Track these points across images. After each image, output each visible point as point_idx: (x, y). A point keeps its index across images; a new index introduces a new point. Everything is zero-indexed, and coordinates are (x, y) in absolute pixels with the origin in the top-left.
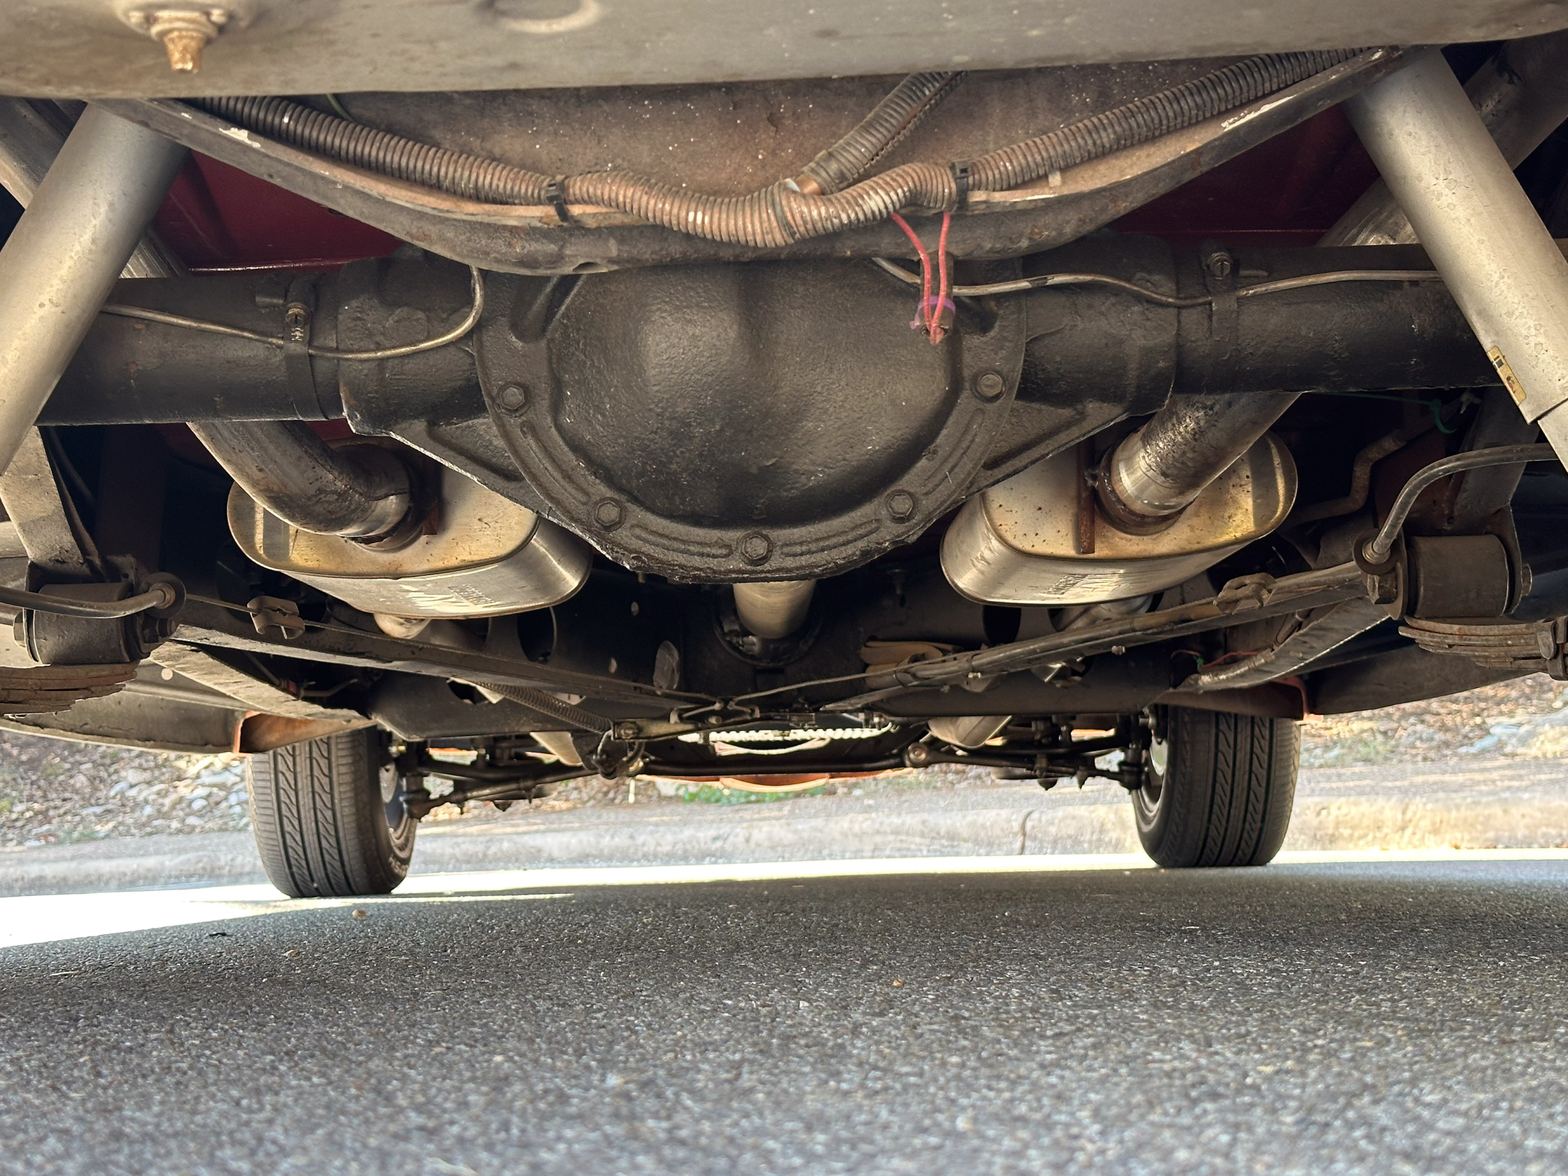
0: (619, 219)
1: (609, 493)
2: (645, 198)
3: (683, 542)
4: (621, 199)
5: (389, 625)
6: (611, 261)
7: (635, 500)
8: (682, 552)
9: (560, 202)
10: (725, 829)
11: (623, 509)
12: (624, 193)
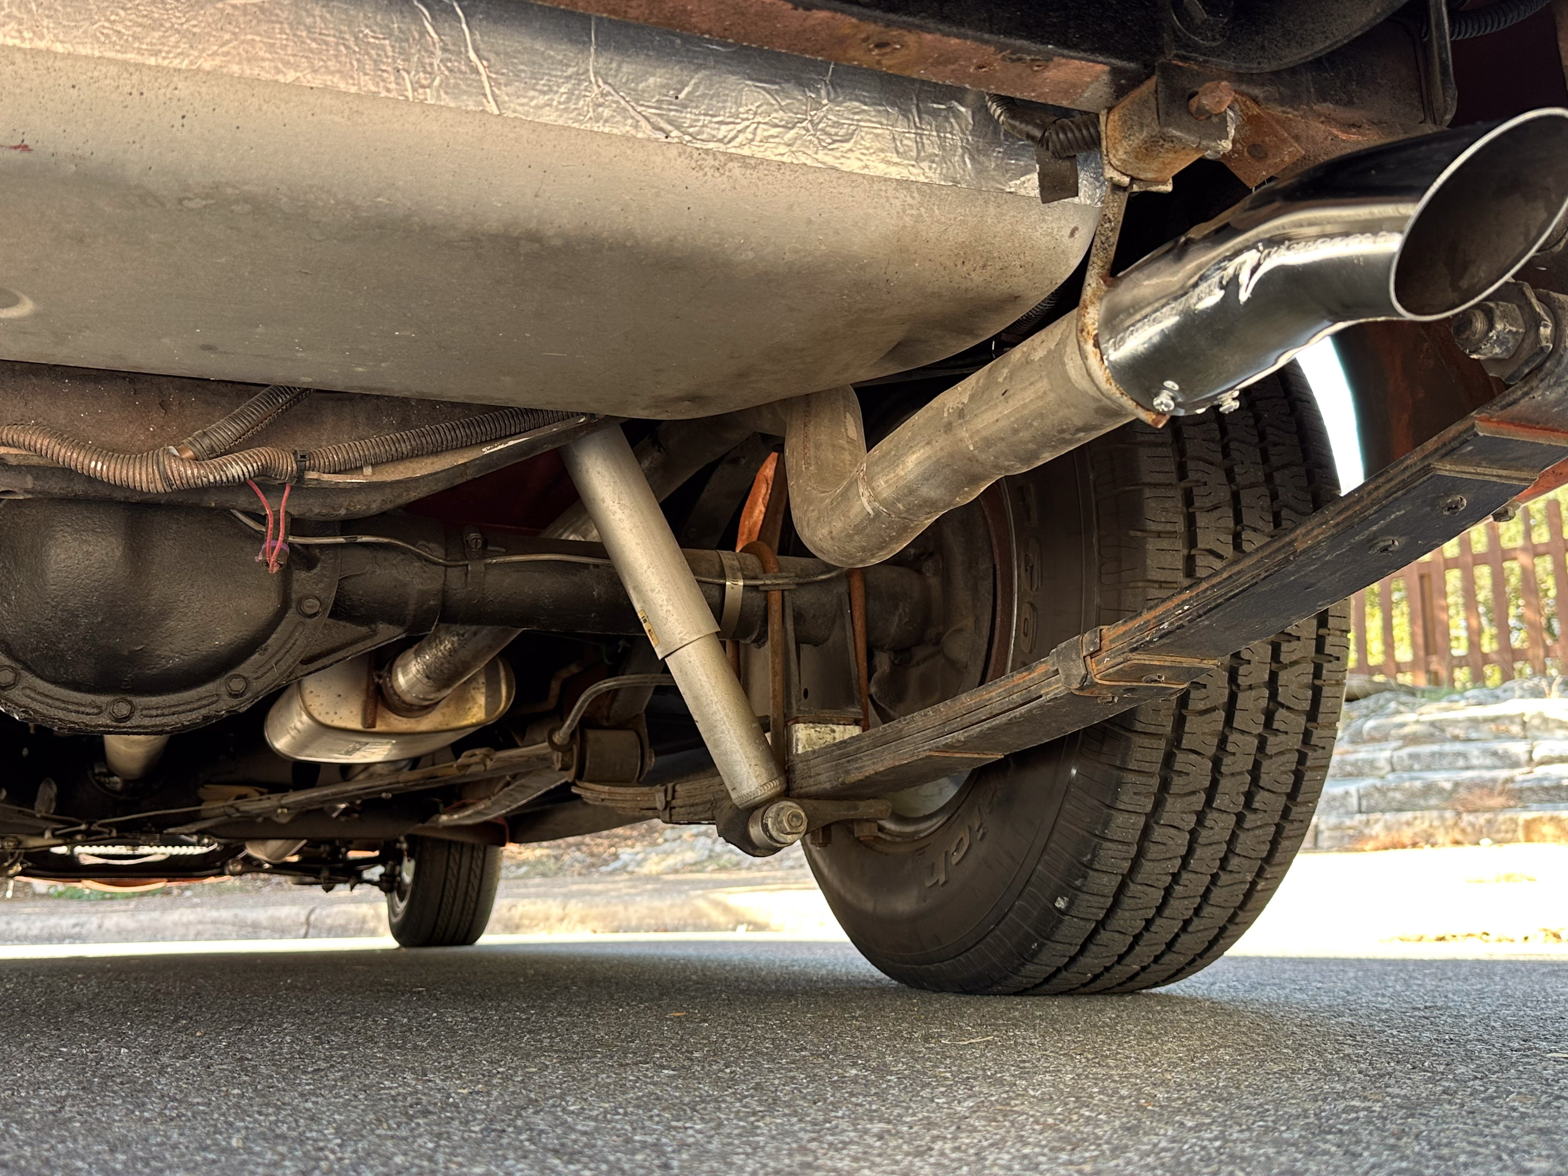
0: (35, 460)
1: (7, 662)
2: (58, 447)
3: (64, 702)
4: (38, 446)
6: (27, 491)
7: (28, 669)
8: (62, 709)
10: (83, 918)
11: (17, 675)
12: (42, 442)
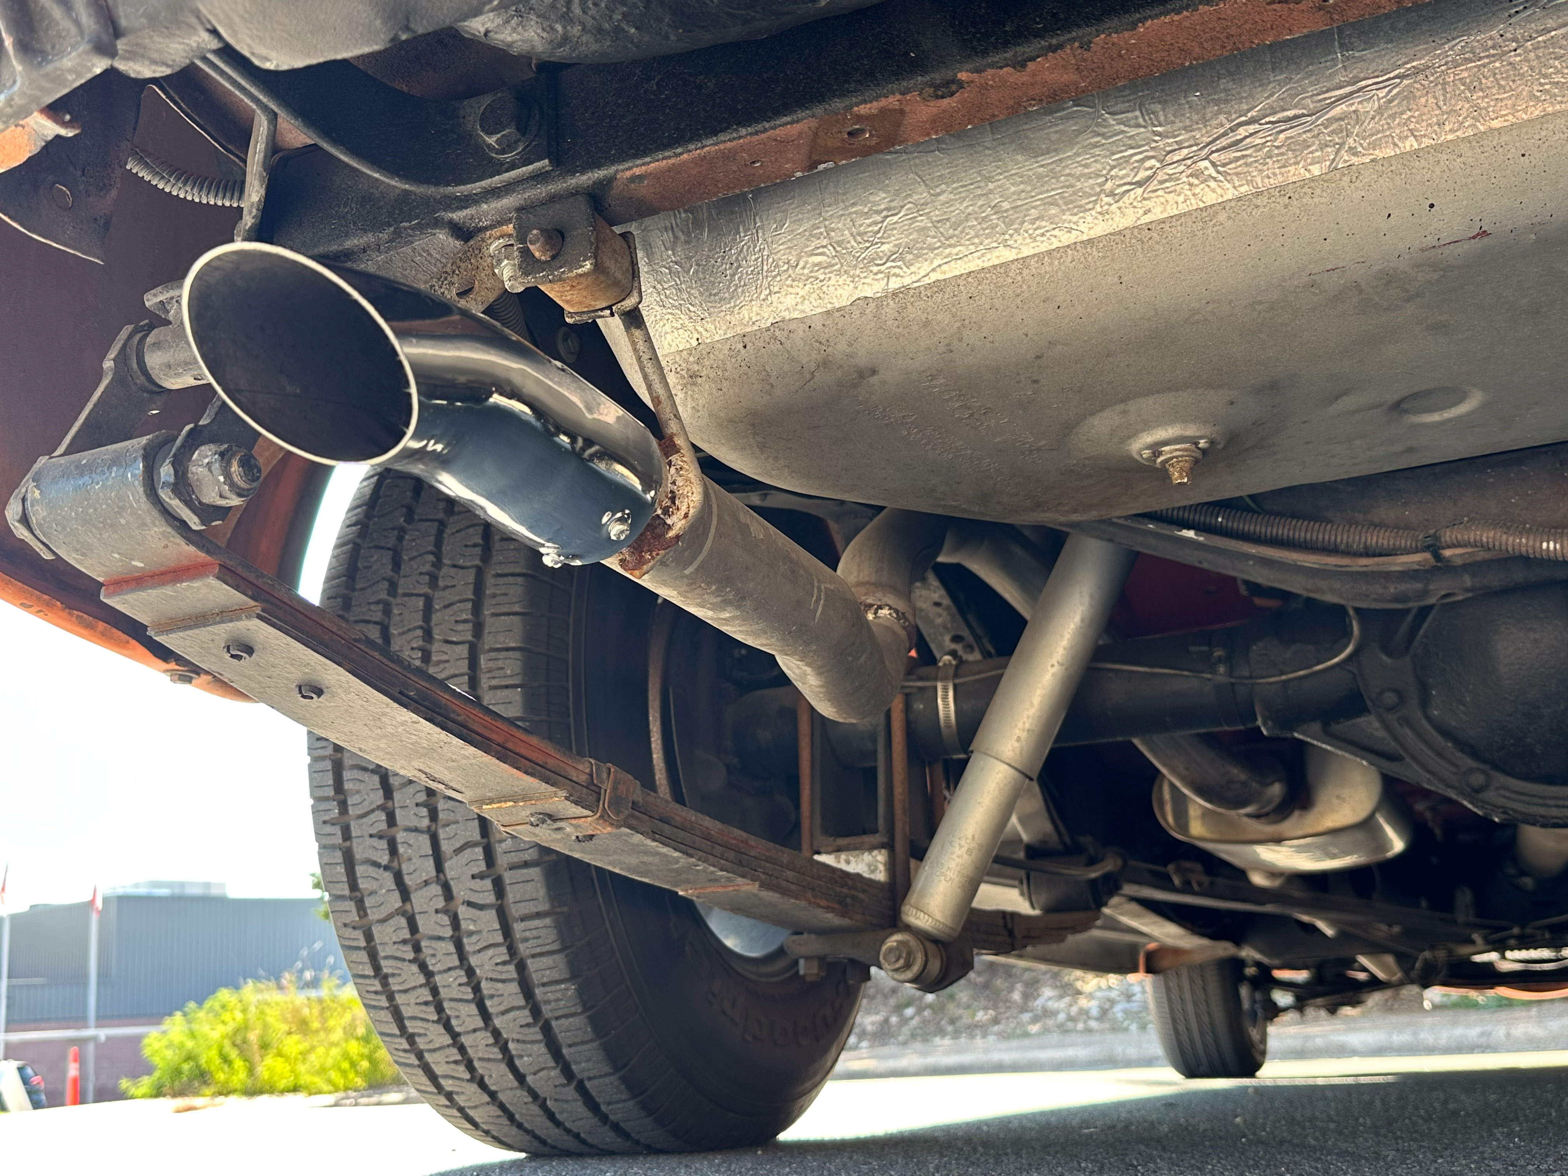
0: (1483, 555)
1: (1473, 764)
2: (1505, 536)
3: (1541, 797)
4: (1484, 539)
5: (1258, 879)
6: (1467, 590)
7: (1496, 767)
8: (1542, 805)
9: (1434, 549)
10: (1488, 1028)
11: (1488, 775)
12: (1487, 536)
